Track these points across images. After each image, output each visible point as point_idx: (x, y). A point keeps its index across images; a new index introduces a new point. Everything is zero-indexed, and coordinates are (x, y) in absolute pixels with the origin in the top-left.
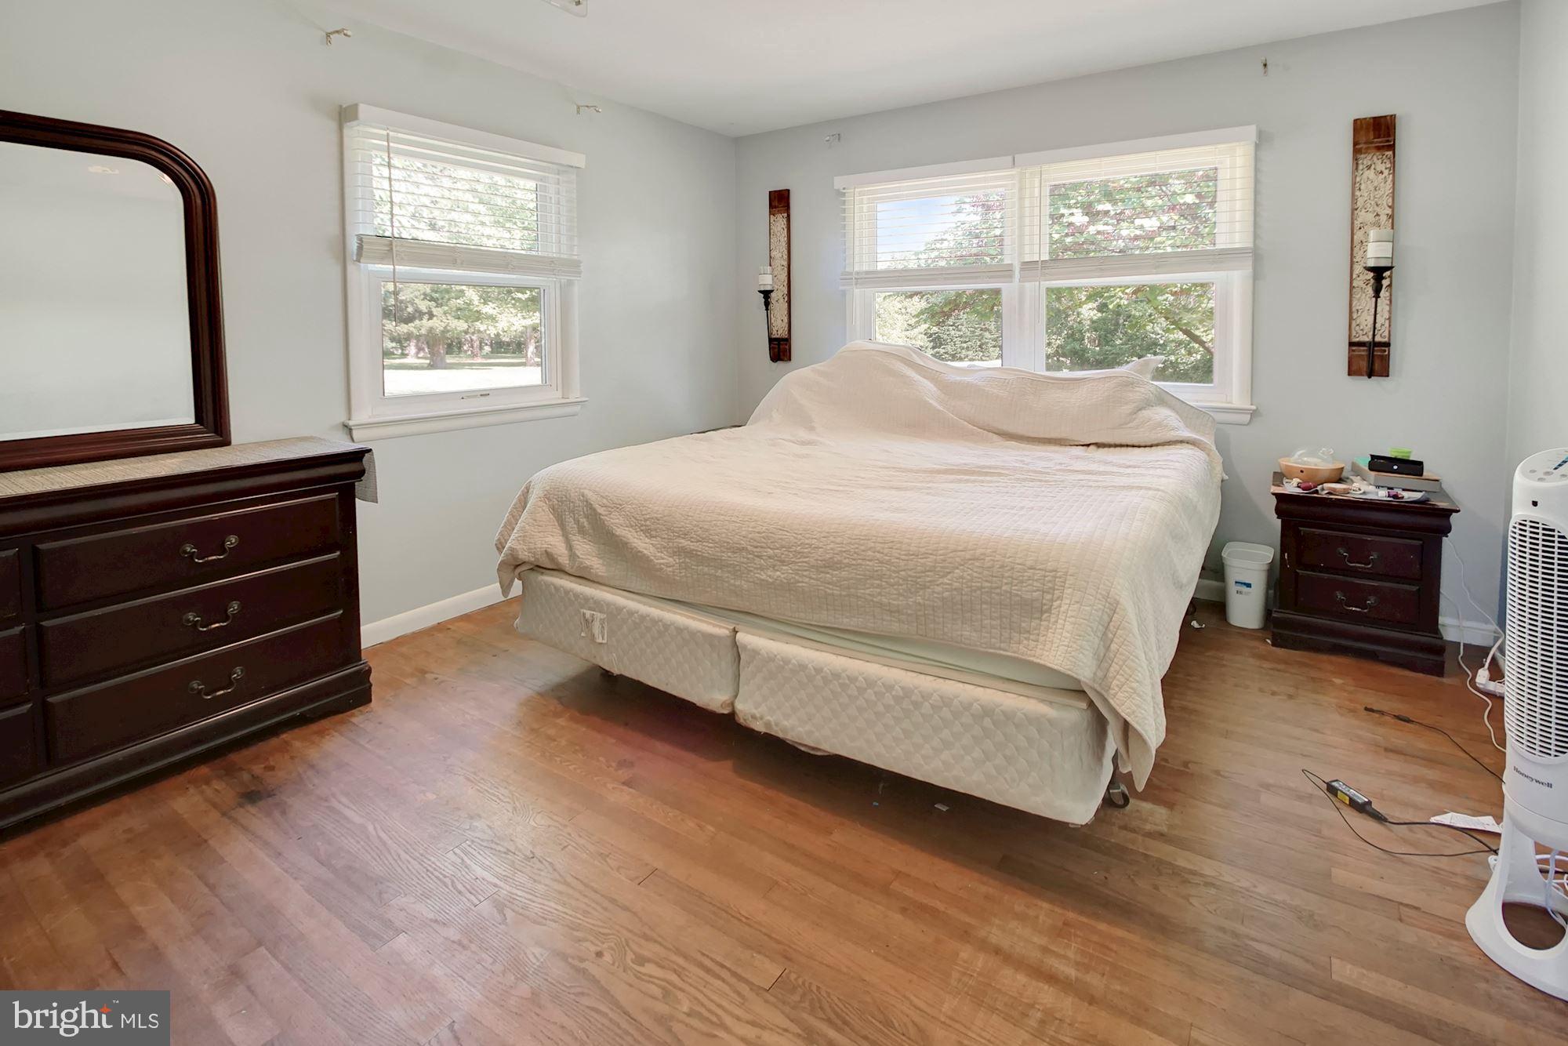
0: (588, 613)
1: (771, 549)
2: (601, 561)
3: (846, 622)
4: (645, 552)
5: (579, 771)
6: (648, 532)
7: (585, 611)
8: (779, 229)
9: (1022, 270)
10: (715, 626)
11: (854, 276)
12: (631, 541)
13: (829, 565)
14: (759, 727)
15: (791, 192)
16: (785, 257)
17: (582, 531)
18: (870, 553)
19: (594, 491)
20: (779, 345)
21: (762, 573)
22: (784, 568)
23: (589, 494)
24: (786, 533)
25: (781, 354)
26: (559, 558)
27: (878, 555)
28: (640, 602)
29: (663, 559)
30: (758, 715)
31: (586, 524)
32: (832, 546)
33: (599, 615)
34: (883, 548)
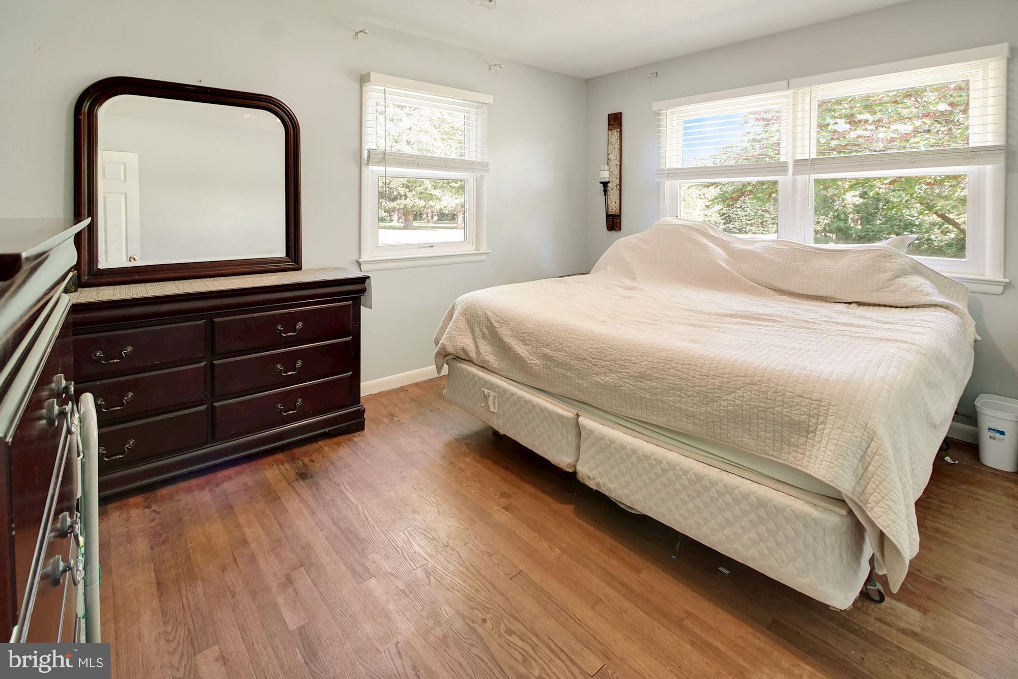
0: (486, 391)
1: (603, 360)
2: (495, 358)
3: (653, 419)
4: (522, 354)
5: (477, 494)
6: (524, 341)
7: (484, 389)
8: (614, 139)
9: (794, 166)
10: (564, 409)
11: (666, 172)
12: (513, 346)
13: (643, 377)
14: (592, 485)
15: (623, 114)
16: (618, 159)
17: (484, 337)
18: (673, 371)
19: (492, 312)
20: (613, 219)
21: (597, 377)
22: (613, 375)
23: (489, 313)
24: (613, 350)
25: (615, 225)
26: (470, 353)
27: (679, 373)
28: (517, 387)
29: (533, 360)
30: (592, 477)
31: (487, 332)
32: (645, 363)
33: (492, 393)
34: (683, 368)
